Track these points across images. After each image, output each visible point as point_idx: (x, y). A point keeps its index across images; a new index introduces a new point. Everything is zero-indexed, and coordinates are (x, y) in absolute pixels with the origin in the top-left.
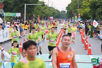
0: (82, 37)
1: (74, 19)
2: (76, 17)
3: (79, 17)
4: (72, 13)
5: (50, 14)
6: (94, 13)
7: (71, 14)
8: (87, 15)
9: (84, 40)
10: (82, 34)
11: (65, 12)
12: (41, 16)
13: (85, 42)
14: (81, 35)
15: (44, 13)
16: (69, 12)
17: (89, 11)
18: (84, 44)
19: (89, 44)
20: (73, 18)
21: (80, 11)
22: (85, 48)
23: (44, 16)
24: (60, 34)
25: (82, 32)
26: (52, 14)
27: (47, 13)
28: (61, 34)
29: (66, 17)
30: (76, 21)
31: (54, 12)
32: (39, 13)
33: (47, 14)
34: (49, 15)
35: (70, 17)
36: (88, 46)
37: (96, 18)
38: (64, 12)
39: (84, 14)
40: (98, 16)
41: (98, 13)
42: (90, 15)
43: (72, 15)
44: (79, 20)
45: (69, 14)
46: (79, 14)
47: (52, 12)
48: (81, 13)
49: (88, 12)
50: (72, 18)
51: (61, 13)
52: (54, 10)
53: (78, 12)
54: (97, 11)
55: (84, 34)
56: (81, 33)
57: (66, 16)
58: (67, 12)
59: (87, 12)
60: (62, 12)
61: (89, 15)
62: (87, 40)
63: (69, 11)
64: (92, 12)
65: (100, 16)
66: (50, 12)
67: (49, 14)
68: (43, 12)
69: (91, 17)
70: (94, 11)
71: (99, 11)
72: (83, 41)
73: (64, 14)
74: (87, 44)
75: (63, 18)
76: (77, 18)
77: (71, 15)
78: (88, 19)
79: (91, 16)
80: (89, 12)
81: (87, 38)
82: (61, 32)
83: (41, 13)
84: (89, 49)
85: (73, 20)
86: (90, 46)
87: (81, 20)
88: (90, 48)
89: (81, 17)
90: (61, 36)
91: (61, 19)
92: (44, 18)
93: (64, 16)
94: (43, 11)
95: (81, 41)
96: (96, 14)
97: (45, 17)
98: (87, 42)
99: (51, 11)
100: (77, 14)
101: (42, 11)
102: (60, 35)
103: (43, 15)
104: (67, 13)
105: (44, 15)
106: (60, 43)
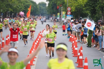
0: (73, 46)
1: (60, 17)
2: (64, 13)
3: (69, 13)
4: (58, 7)
5: (21, 9)
6: (94, 7)
7: (55, 8)
8: (83, 10)
9: (77, 50)
10: (73, 42)
11: (45, 4)
12: (6, 10)
13: (79, 54)
14: (72, 44)
15: (11, 7)
16: (52, 5)
17: (85, 3)
18: (77, 57)
19: (84, 58)
20: (59, 14)
21: (70, 4)
22: (79, 65)
23: (11, 11)
24: (37, 42)
25: (73, 37)
26: (23, 9)
27: (15, 6)
28: (39, 41)
29: (47, 13)
30: (63, 19)
31: (28, 4)
32: (3, 5)
33: (16, 8)
34: (18, 9)
35: (54, 13)
36: (84, 61)
37: (97, 15)
38: (43, 4)
39: (76, 8)
40: (101, 12)
41: (99, 7)
42: (87, 10)
43: (57, 9)
44: (69, 17)
45: (53, 8)
46: (69, 9)
47: (24, 4)
48: (73, 7)
49: (83, 5)
50: (57, 16)
51: (38, 7)
52: (27, 2)
53: (66, 5)
54: (98, 4)
55: (76, 41)
56: (71, 40)
57: (47, 11)
58: (49, 4)
59: (81, 5)
60: (40, 4)
61: (85, 10)
62: (81, 51)
63: (51, 3)
64: (91, 6)
65: (103, 12)
66: (20, 4)
67: (18, 7)
68: (9, 5)
69: (88, 14)
70: (92, 4)
71: (102, 3)
72: (75, 53)
73: (44, 8)
74: (81, 57)
75: (43, 15)
76: (66, 15)
77: (55, 11)
78: (83, 17)
79: (88, 12)
80: (85, 6)
81: (81, 49)
82: (38, 38)
83: (5, 5)
84: (85, 66)
85: (58, 18)
86: (86, 61)
87: (72, 19)
88: (86, 64)
89: (72, 14)
90: (38, 44)
91: (39, 16)
92: (11, 15)
93: (44, 12)
94: (8, 3)
95: (72, 53)
96: (97, 8)
97: (11, 13)
98: (81, 55)
99: (22, 3)
100: (65, 8)
101: (6, 3)
102: (36, 44)
103: (8, 10)
104: (49, 6)
105: (10, 9)
106: (36, 56)
